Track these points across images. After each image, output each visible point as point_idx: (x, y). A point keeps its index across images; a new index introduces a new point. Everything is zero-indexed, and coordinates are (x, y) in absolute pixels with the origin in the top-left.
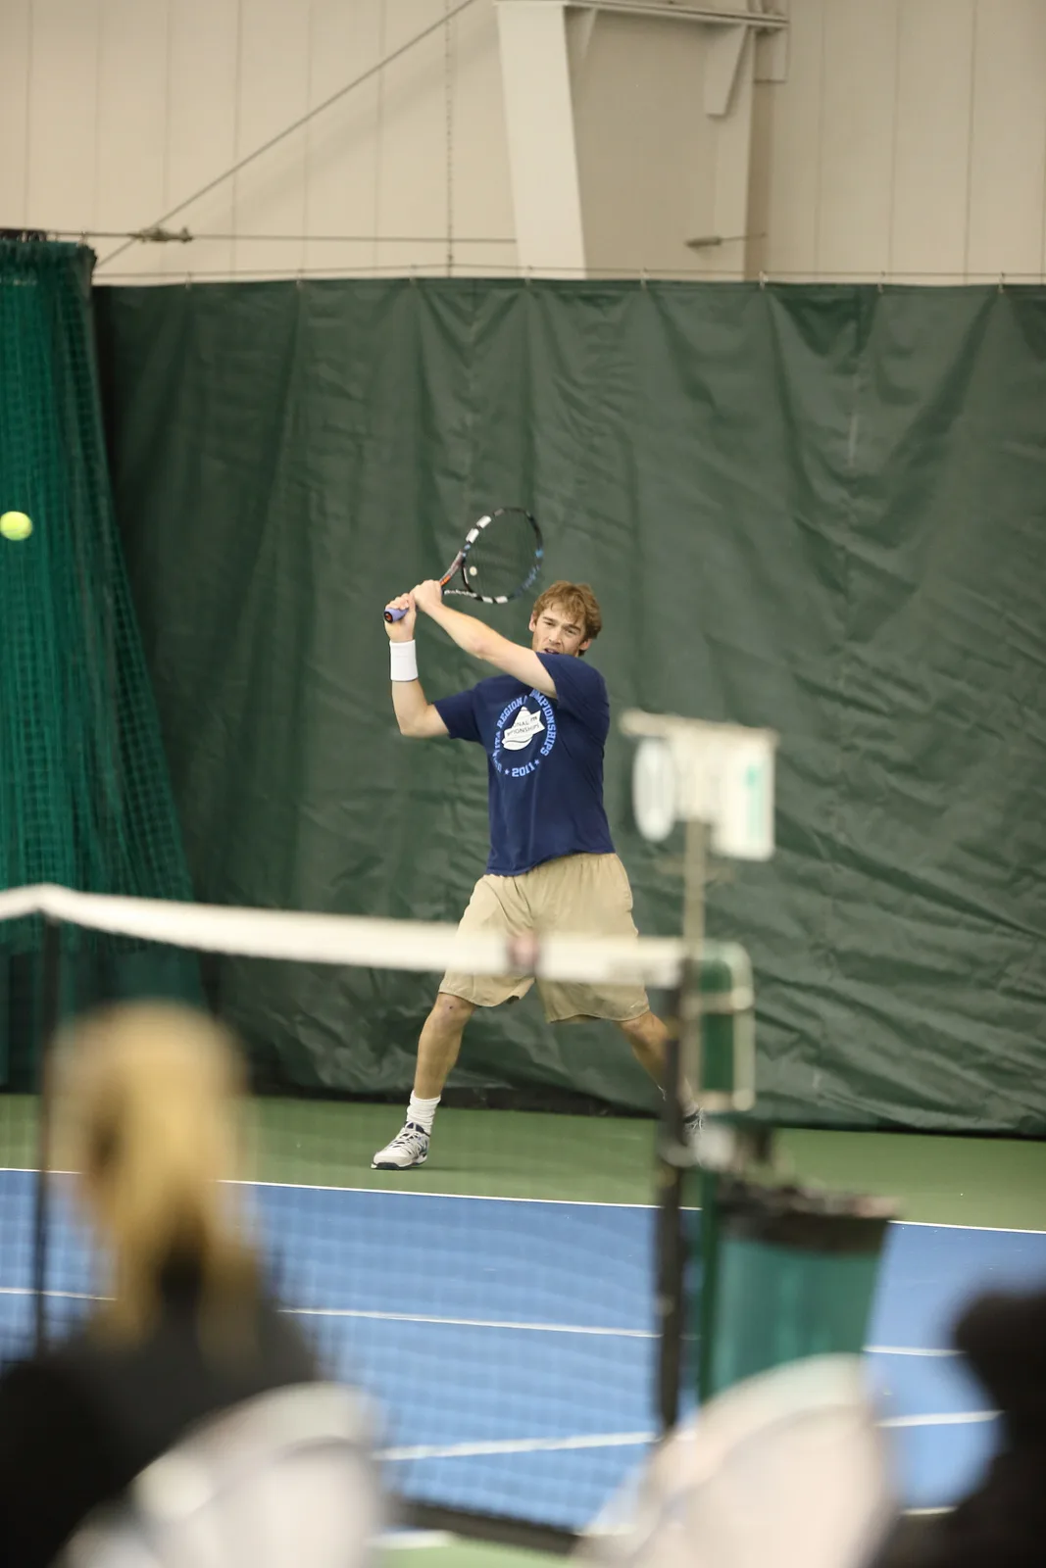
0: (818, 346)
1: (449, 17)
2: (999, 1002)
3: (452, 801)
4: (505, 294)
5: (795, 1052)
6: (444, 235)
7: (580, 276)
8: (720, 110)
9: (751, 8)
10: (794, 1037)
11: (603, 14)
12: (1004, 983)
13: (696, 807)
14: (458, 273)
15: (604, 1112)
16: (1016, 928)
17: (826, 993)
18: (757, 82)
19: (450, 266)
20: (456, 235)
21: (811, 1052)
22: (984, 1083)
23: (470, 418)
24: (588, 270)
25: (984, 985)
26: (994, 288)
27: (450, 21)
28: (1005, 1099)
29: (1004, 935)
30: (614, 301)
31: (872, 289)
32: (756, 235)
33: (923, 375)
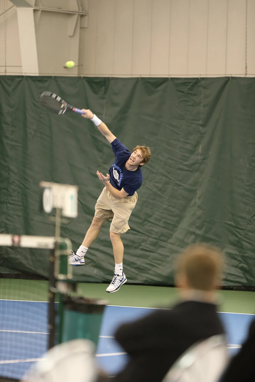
0: (96, 92)
1: (5, 12)
2: (139, 252)
3: (6, 203)
4: (19, 79)
5: (90, 264)
6: (4, 65)
7: (38, 75)
8: (72, 34)
9: (79, 10)
10: (90, 261)
11: (43, 11)
12: (141, 247)
13: (58, 204)
14: (7, 74)
15: (43, 279)
16: (143, 234)
17: (97, 250)
18: (81, 28)
19: (6, 72)
20: (7, 65)
21: (94, 264)
22: (136, 272)
23: (10, 110)
24: (39, 73)
25: (136, 248)
26: (138, 78)
27: (6, 13)
28: (141, 276)
29: (141, 236)
30: (46, 81)
31: (108, 79)
32: (80, 65)
33: (121, 100)
